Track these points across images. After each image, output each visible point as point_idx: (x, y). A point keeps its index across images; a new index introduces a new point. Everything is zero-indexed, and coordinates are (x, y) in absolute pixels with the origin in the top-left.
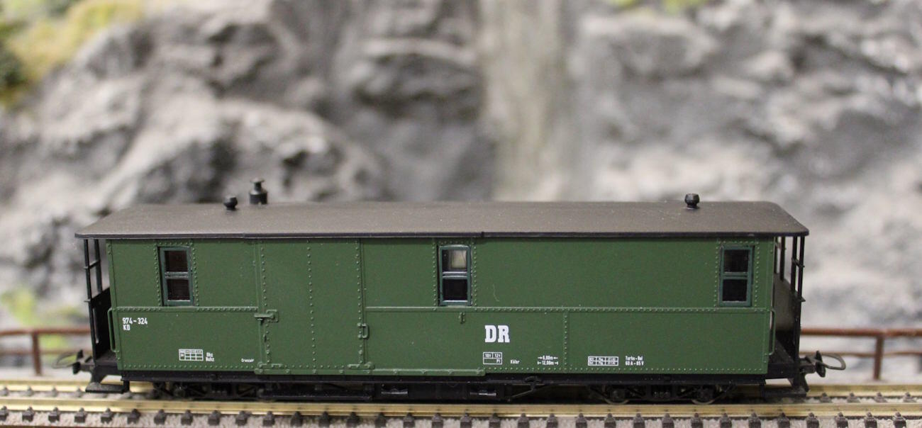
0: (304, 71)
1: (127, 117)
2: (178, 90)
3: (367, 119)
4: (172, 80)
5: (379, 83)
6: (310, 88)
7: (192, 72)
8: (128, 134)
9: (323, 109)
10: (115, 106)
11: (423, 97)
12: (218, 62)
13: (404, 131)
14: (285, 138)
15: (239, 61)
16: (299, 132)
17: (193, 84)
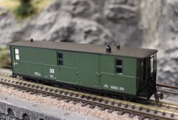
0: (95, 12)
1: (52, 21)
2: (64, 15)
3: (110, 23)
4: (63, 13)
5: (112, 15)
6: (97, 15)
7: (68, 11)
8: (51, 24)
9: (99, 21)
10: (50, 18)
11: (122, 18)
12: (74, 9)
13: (119, 26)
14: (86, 27)
15: (80, 9)
16: (91, 25)
17: (67, 14)
